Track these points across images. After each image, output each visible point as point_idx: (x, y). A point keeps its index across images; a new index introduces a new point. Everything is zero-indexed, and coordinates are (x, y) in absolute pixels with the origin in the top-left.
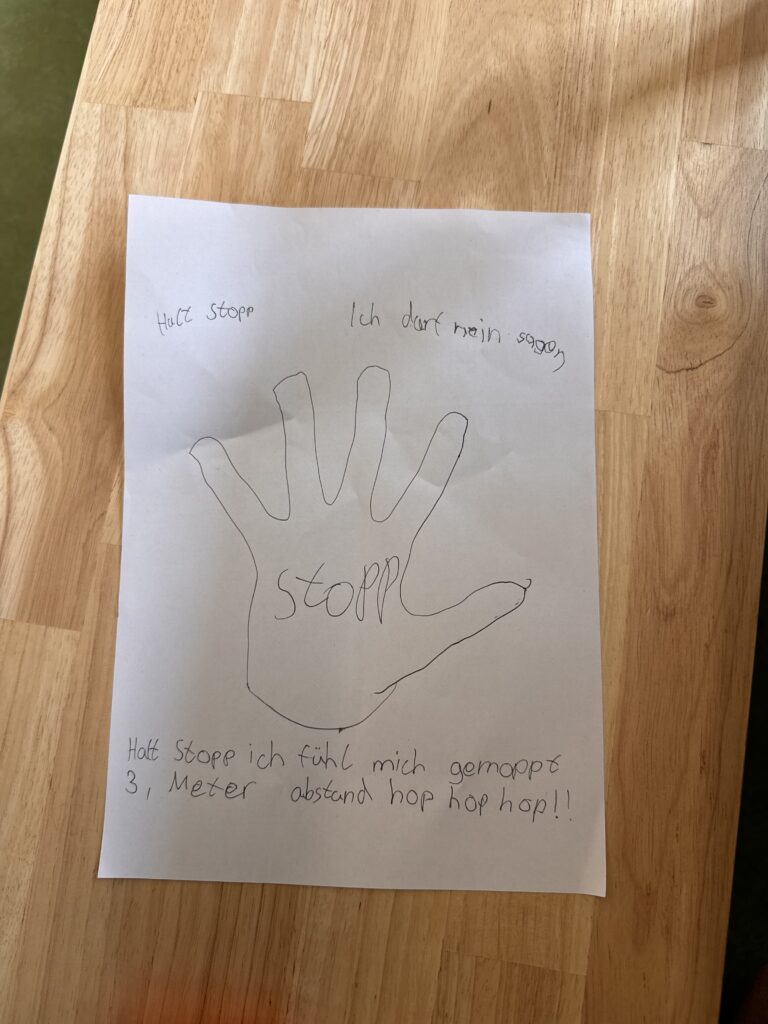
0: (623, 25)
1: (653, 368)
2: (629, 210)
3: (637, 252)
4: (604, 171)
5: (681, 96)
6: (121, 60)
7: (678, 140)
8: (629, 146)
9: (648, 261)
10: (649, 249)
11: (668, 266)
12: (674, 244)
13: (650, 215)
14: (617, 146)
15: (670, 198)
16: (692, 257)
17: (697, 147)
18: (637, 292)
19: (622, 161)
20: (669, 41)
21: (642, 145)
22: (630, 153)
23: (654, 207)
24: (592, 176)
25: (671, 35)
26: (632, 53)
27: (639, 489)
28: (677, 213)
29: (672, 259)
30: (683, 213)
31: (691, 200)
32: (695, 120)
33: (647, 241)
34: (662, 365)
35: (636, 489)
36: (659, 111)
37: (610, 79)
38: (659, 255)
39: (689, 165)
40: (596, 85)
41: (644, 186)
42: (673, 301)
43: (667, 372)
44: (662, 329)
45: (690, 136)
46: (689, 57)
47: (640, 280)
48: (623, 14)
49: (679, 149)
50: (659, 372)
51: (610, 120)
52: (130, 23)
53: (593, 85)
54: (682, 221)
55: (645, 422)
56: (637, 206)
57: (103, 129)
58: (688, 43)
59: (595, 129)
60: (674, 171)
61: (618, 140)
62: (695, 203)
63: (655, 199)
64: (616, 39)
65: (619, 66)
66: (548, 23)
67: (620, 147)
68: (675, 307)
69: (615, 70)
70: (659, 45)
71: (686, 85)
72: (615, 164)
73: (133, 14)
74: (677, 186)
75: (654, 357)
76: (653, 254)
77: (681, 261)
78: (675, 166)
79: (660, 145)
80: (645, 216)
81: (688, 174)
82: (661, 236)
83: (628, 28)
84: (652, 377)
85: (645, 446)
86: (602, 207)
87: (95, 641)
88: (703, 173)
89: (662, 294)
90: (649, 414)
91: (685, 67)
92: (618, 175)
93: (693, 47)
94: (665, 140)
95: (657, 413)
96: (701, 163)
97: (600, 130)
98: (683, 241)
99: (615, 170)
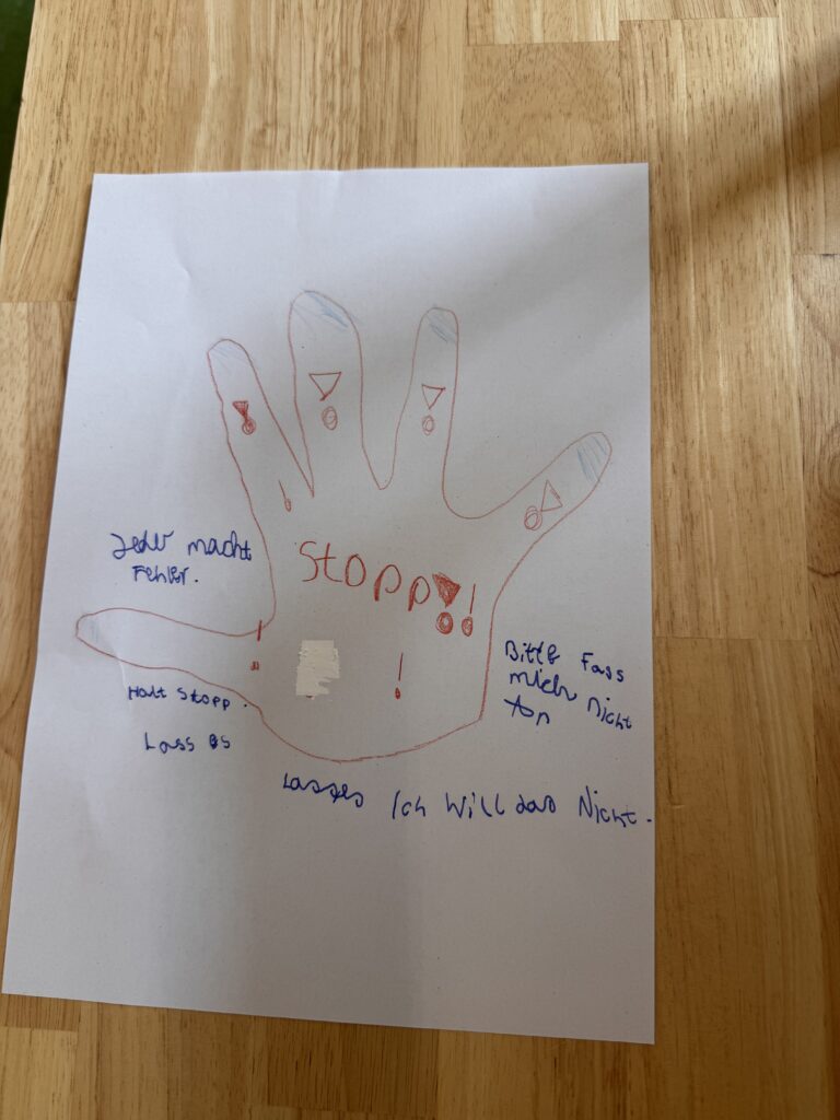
0: (692, 111)
1: (804, 571)
2: (738, 359)
3: (758, 415)
4: (697, 308)
5: (783, 196)
6: (46, 241)
7: (788, 254)
8: (726, 271)
9: (774, 425)
10: (774, 408)
11: (802, 428)
12: (806, 396)
13: (767, 362)
14: (709, 273)
15: (792, 337)
16: (832, 413)
17: (816, 261)
18: (767, 468)
19: (719, 292)
20: (756, 124)
21: (741, 268)
22: (727, 280)
23: (771, 349)
24: (682, 316)
25: (756, 115)
26: (709, 148)
27: (812, 745)
28: (803, 353)
29: (806, 418)
30: (811, 353)
31: (819, 334)
32: (806, 224)
33: (768, 398)
34: (816, 566)
35: (808, 745)
36: (757, 220)
37: (685, 186)
38: (788, 414)
39: (809, 287)
40: (669, 196)
41: (752, 323)
42: (816, 477)
43: (825, 576)
44: (808, 517)
45: (802, 247)
46: (785, 143)
47: (768, 453)
48: (690, 96)
49: (793, 268)
50: (813, 577)
51: (694, 241)
52: (53, 191)
53: (665, 196)
54: (812, 365)
55: (805, 649)
56: (748, 352)
57: (33, 335)
58: (780, 125)
59: (676, 254)
60: (790, 298)
61: (708, 266)
62: (825, 335)
63: (770, 337)
64: (686, 131)
65: (695, 167)
66: (592, 122)
67: (713, 275)
68: (821, 483)
69: (690, 171)
70: (743, 132)
71: (788, 181)
72: (710, 299)
73: (56, 181)
74: (797, 317)
75: (803, 557)
76: (779, 413)
77: (819, 419)
78: (790, 291)
79: (766, 265)
80: (761, 364)
81: (809, 299)
82: (787, 388)
83: (698, 115)
84: (804, 585)
85: (811, 683)
86: (701, 359)
87: (98, 1045)
88: (829, 297)
89: (801, 468)
90: (809, 637)
91: (782, 158)
92: (717, 312)
93: (789, 129)
94: (772, 257)
95: (820, 636)
96: (824, 282)
97: (682, 253)
98: (817, 389)
99: (712, 305)
